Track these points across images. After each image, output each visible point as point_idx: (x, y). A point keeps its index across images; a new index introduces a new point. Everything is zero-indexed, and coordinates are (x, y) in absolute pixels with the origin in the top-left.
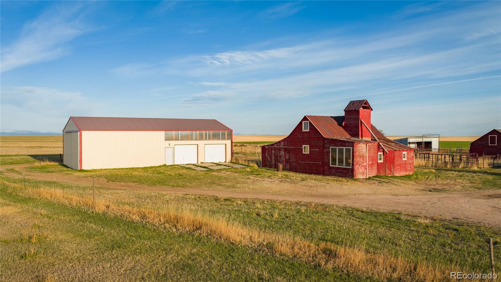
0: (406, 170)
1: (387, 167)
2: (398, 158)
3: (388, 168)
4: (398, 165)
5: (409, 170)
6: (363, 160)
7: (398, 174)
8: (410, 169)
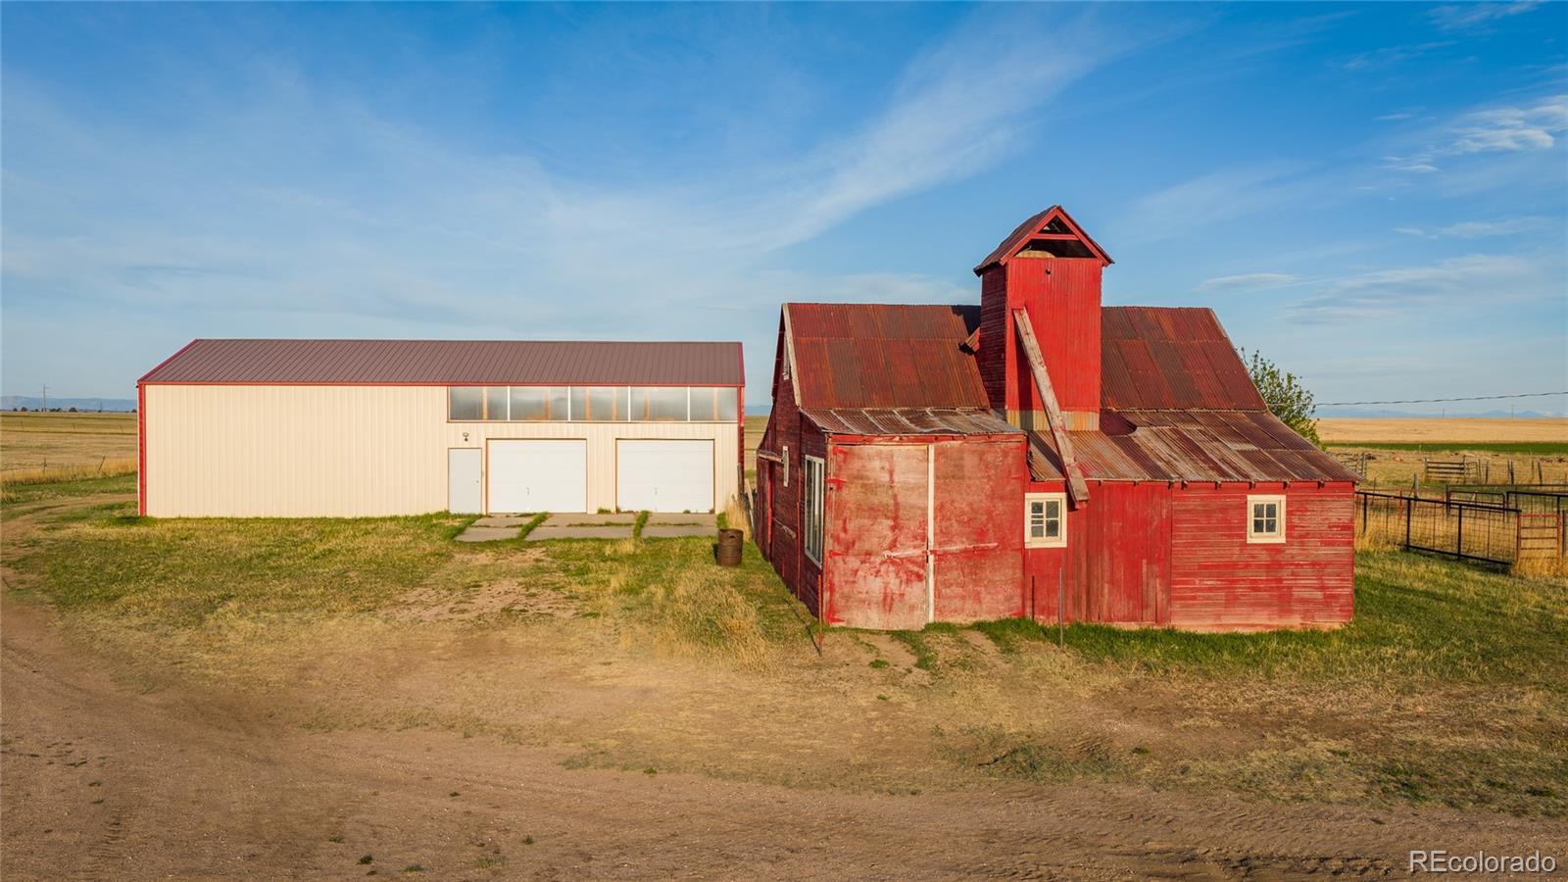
0: (1284, 602)
1: (1107, 575)
2: (1202, 529)
3: (1112, 582)
4: (1201, 567)
5: (1303, 601)
6: (893, 528)
7: (1210, 622)
8: (1319, 595)
